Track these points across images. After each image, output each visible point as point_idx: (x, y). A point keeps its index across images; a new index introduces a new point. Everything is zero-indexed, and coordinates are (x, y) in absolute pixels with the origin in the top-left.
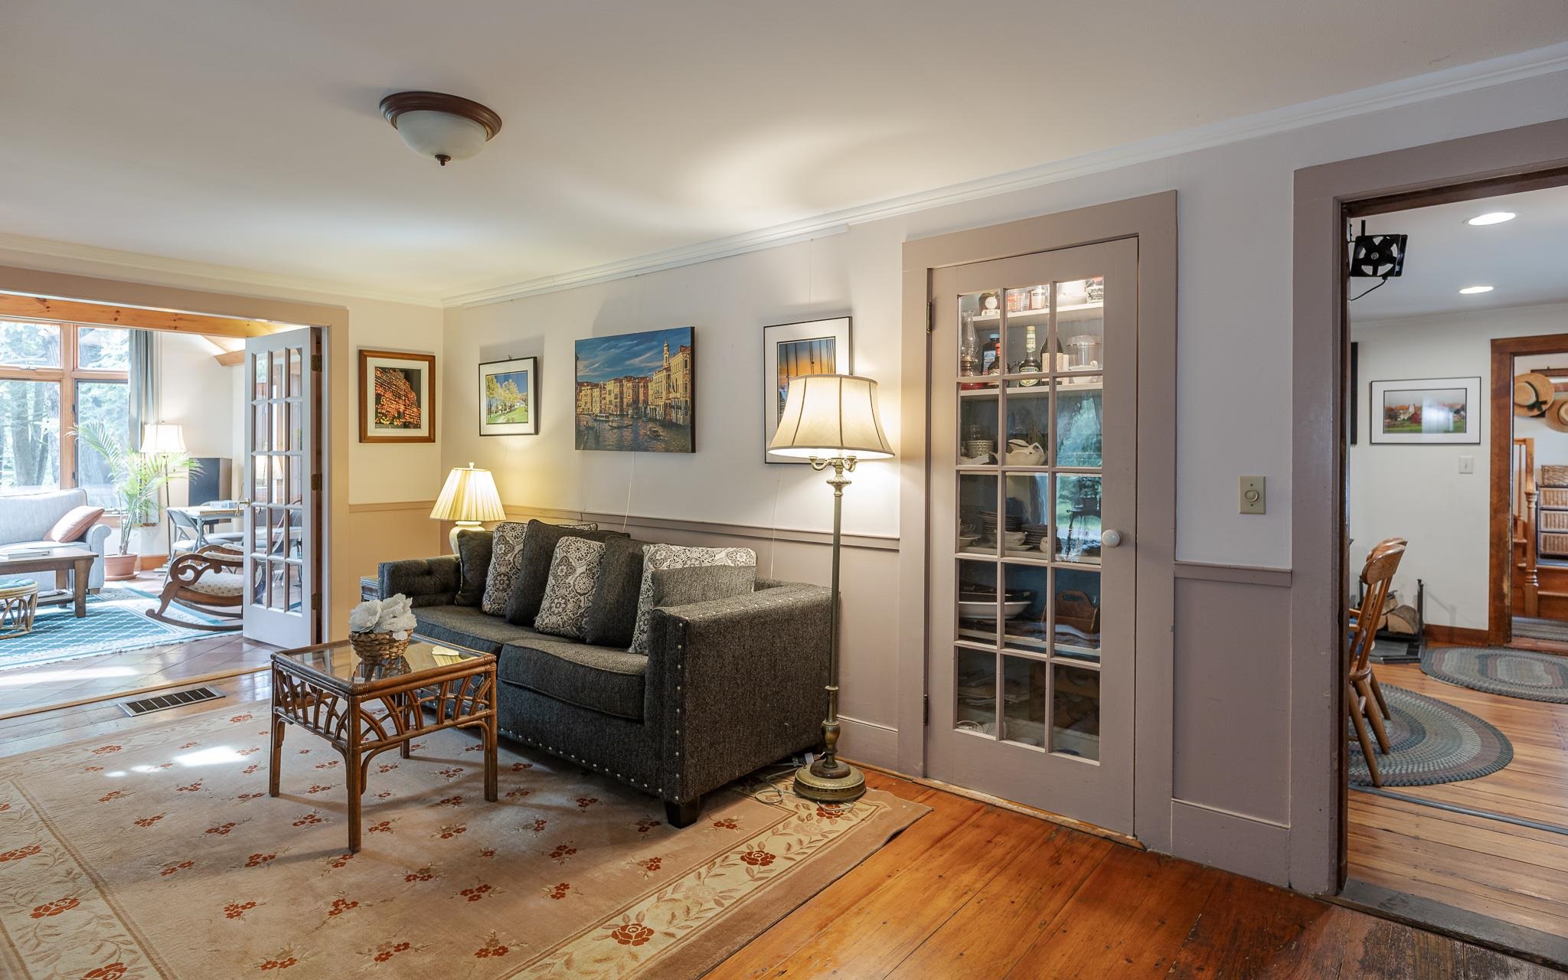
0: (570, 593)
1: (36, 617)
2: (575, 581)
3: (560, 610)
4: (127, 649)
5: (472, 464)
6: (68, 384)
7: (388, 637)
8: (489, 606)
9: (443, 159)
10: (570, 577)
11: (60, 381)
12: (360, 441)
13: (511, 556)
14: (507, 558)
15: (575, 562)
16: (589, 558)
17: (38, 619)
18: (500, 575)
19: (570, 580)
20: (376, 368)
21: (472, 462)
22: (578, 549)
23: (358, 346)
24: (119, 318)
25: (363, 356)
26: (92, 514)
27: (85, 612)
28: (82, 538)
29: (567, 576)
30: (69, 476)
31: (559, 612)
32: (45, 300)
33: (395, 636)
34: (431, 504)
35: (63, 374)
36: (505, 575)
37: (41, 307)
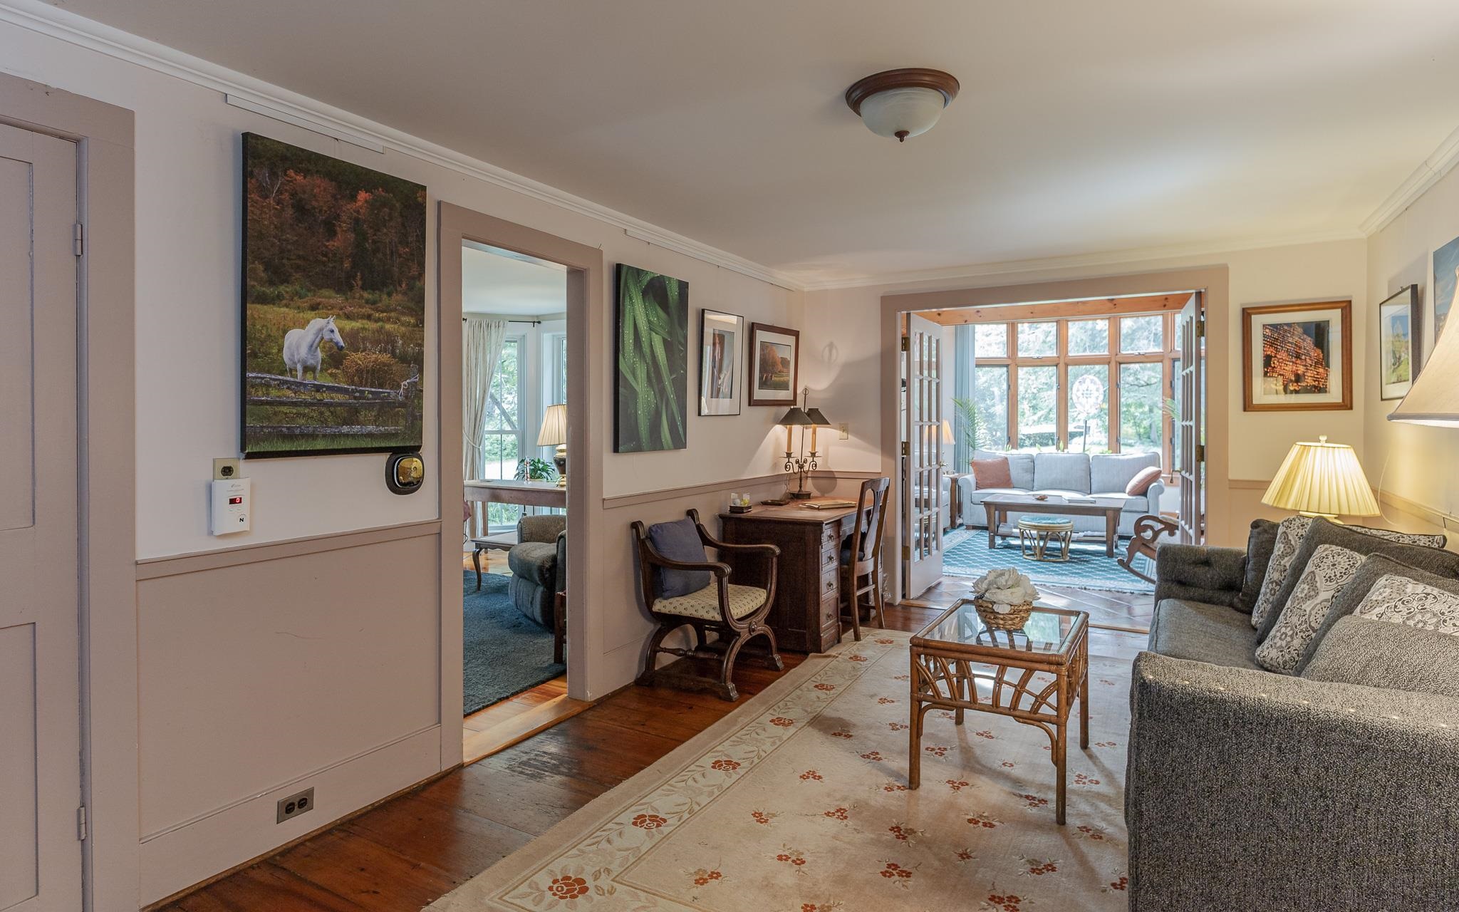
0: (1300, 625)
1: (1070, 549)
2: (1313, 609)
3: (1284, 643)
4: (1095, 588)
5: (1323, 438)
6: (1167, 363)
7: (991, 606)
8: (1256, 619)
9: (901, 135)
10: (1308, 602)
11: (1161, 361)
12: (1245, 410)
13: (1288, 561)
14: (1282, 563)
15: (1321, 582)
16: (1341, 582)
17: (1072, 551)
18: (1272, 583)
19: (1308, 606)
20: (1264, 325)
21: (1323, 435)
22: (1334, 565)
23: (1241, 305)
24: (1167, 304)
25: (1247, 314)
26: (1152, 474)
27: (1113, 555)
28: (1144, 494)
29: (1308, 597)
30: (1167, 441)
31: (1281, 646)
32: (1113, 300)
33: (996, 608)
34: (1263, 485)
35: (1163, 356)
36: (1277, 584)
37: (1111, 305)
